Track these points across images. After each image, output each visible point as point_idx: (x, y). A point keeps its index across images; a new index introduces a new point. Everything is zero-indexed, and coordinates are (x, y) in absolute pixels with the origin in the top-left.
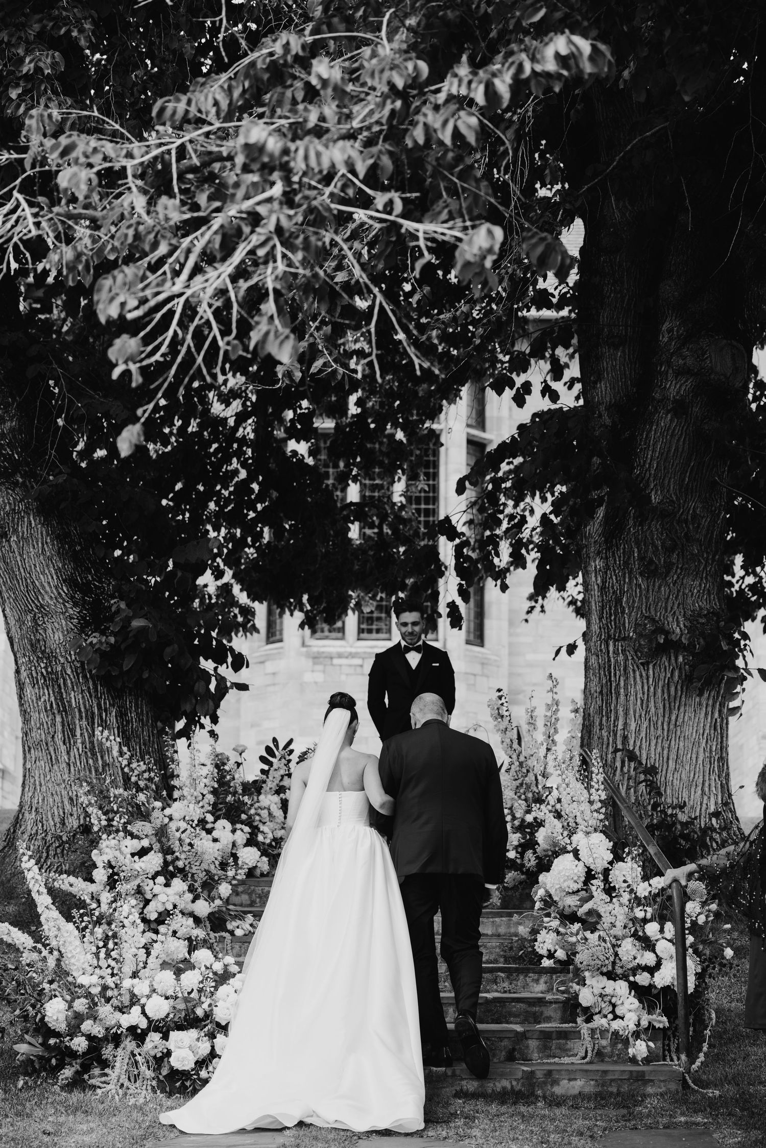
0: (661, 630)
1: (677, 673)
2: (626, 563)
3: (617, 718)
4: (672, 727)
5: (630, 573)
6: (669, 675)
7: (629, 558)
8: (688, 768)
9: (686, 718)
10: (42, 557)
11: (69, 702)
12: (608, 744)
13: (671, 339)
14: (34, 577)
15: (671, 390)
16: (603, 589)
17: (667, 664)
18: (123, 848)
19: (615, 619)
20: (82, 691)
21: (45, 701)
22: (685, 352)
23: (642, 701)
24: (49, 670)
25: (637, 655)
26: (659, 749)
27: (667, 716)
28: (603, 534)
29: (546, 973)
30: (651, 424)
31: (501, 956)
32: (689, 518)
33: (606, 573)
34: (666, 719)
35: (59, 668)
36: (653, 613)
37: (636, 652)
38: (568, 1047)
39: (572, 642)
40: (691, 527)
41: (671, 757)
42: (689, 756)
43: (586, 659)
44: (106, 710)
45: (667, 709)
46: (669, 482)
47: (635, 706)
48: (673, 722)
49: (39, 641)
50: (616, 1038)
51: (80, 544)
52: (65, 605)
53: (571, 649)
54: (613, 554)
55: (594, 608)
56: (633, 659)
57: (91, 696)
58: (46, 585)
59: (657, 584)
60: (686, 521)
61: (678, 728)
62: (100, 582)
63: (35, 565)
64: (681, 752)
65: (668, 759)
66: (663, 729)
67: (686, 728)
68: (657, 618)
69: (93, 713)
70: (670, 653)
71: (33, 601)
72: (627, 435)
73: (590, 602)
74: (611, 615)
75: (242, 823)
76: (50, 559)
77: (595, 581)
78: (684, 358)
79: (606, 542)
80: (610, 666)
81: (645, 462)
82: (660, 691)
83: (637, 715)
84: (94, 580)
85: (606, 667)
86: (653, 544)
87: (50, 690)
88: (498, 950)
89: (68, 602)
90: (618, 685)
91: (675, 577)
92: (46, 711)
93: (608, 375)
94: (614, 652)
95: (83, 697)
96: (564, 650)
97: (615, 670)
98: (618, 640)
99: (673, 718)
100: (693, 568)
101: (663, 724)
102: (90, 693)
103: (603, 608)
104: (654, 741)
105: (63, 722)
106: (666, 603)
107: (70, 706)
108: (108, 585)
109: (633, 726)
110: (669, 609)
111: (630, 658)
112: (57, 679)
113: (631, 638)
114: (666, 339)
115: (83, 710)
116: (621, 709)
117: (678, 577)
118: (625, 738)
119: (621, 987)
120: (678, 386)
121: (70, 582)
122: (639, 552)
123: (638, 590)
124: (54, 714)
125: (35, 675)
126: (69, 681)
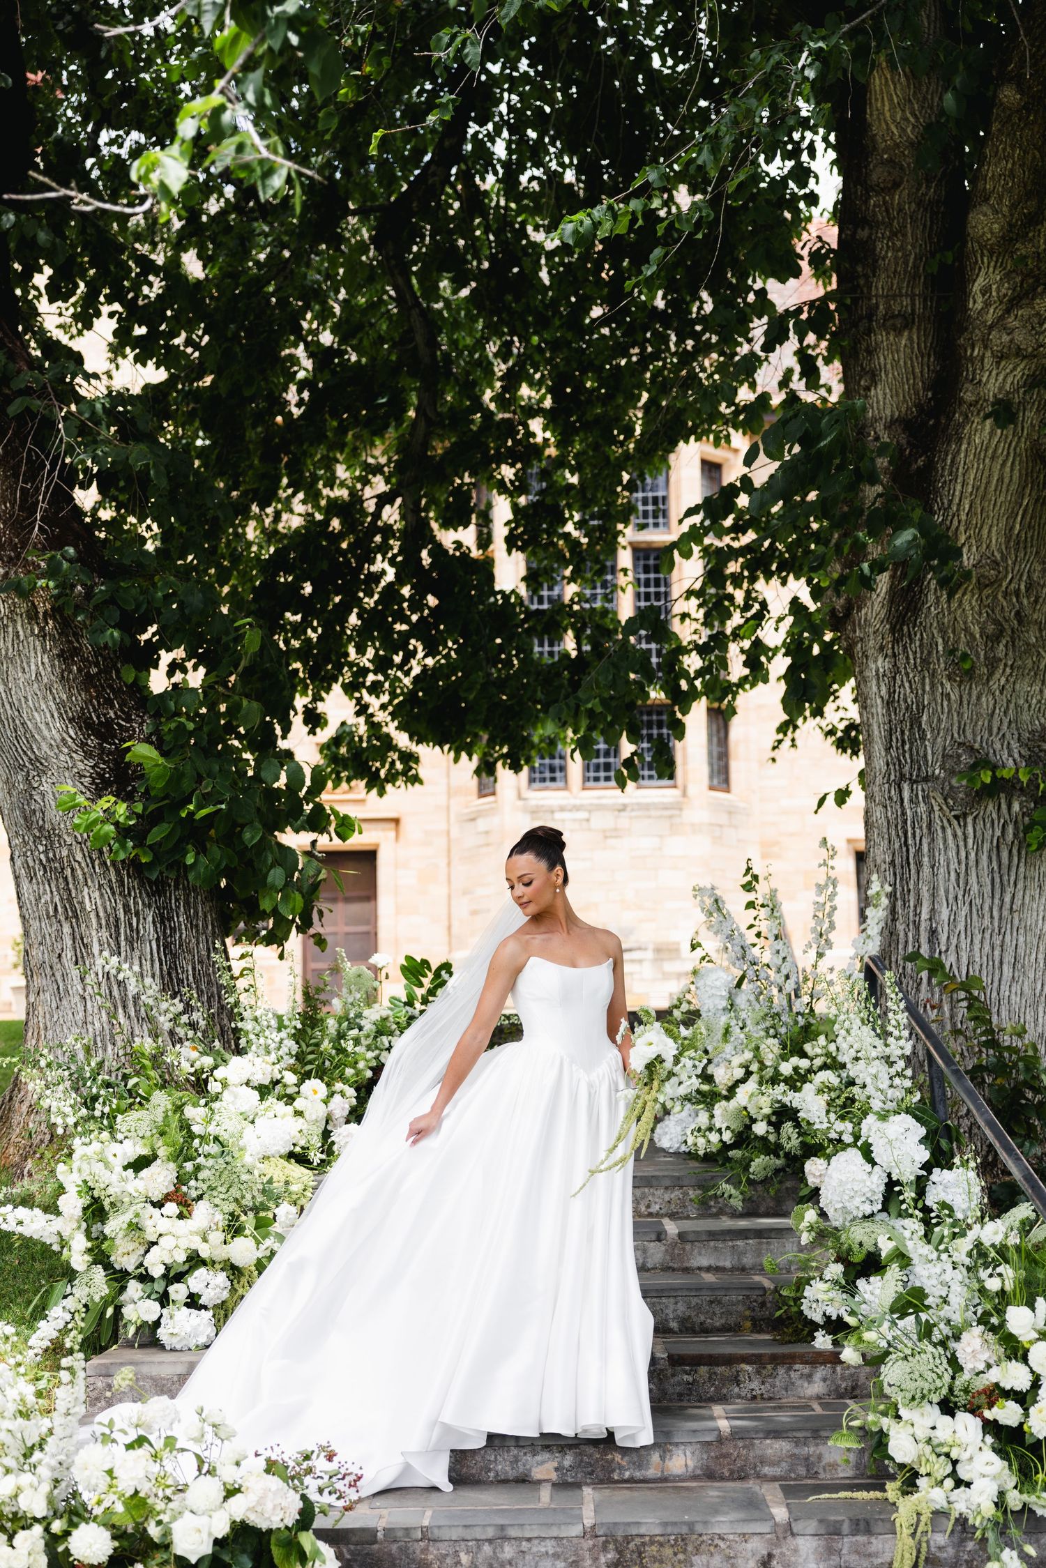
0: (982, 762)
1: (1010, 830)
2: (926, 662)
3: (919, 902)
4: (1005, 913)
5: (933, 675)
6: (998, 833)
7: (930, 653)
8: (1032, 975)
9: (1027, 899)
10: (36, 686)
11: (81, 903)
12: (906, 942)
13: (987, 304)
14: (25, 715)
15: (990, 385)
16: (889, 703)
17: (995, 816)
18: (111, 1158)
19: (911, 749)
20: (100, 886)
21: (46, 903)
22: (1011, 322)
23: (958, 875)
24: (51, 855)
25: (947, 803)
26: (987, 948)
27: (997, 896)
28: (888, 618)
29: (824, 1363)
30: (960, 440)
31: (746, 1318)
32: (1023, 587)
33: (894, 678)
34: (997, 901)
35: (65, 853)
36: (969, 736)
37: (945, 799)
38: (873, 1549)
39: (843, 787)
40: (1025, 601)
41: (1006, 960)
42: (1033, 956)
43: (867, 812)
44: (137, 914)
45: (997, 886)
46: (990, 531)
47: (947, 883)
48: (1007, 906)
49: (34, 811)
50: (964, 1530)
51: (97, 664)
52: (71, 757)
53: (842, 796)
54: (905, 647)
55: (876, 732)
56: (941, 809)
57: (113, 894)
58: (43, 727)
59: (975, 693)
60: (1017, 593)
61: (1016, 915)
62: (128, 720)
63: (25, 698)
64: (1021, 951)
65: (1001, 963)
66: (992, 917)
67: (1026, 914)
68: (977, 746)
69: (117, 920)
70: (999, 798)
71: (25, 752)
72: (920, 463)
73: (869, 726)
74: (903, 742)
75: (345, 1081)
76: (49, 688)
77: (878, 692)
78: (1010, 332)
79: (893, 630)
80: (905, 822)
81: (950, 502)
82: (984, 858)
83: (951, 897)
84: (118, 717)
85: (901, 824)
86: (966, 630)
87: (53, 885)
88: (740, 1308)
89: (75, 752)
90: (919, 851)
91: (1003, 681)
92: (48, 917)
93: (887, 375)
94: (911, 801)
95: (102, 895)
96: (830, 800)
97: (913, 828)
98: (916, 782)
99: (1007, 899)
100: (1030, 665)
101: (991, 909)
102: (111, 888)
103: (890, 732)
104: (979, 937)
105: (73, 934)
106: (990, 721)
107: (83, 909)
108: (141, 724)
109: (945, 914)
110: (995, 730)
111: (936, 808)
112: (63, 869)
113: (937, 778)
114: (979, 306)
115: (102, 914)
116: (925, 888)
117: (1007, 680)
118: (933, 932)
119: (966, 1428)
120: (1001, 378)
121: (82, 722)
122: (945, 642)
123: (945, 703)
124: (59, 922)
125: (31, 864)
126: (79, 872)
